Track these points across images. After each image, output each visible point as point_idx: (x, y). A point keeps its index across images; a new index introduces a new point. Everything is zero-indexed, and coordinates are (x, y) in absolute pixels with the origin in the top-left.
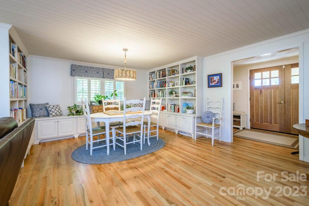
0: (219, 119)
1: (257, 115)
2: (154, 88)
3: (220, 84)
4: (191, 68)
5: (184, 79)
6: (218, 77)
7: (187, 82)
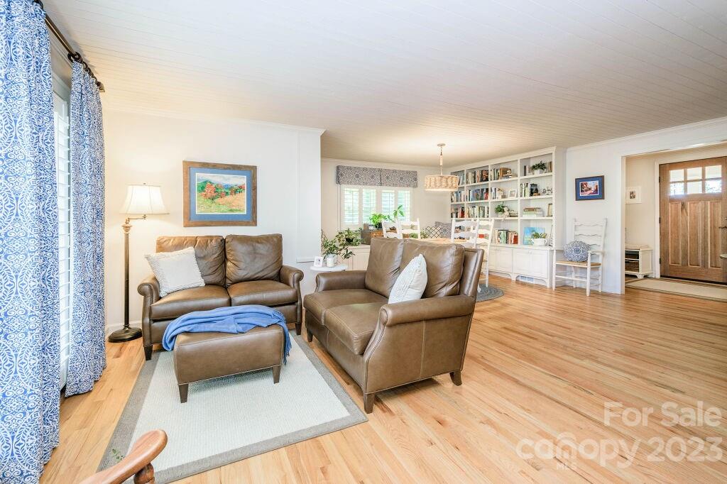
0: (597, 254)
1: (674, 251)
2: (461, 201)
3: (600, 194)
4: (541, 166)
5: (527, 186)
6: (597, 183)
7: (534, 191)
